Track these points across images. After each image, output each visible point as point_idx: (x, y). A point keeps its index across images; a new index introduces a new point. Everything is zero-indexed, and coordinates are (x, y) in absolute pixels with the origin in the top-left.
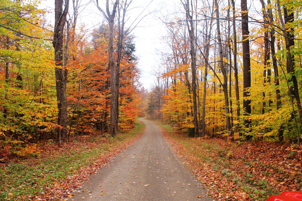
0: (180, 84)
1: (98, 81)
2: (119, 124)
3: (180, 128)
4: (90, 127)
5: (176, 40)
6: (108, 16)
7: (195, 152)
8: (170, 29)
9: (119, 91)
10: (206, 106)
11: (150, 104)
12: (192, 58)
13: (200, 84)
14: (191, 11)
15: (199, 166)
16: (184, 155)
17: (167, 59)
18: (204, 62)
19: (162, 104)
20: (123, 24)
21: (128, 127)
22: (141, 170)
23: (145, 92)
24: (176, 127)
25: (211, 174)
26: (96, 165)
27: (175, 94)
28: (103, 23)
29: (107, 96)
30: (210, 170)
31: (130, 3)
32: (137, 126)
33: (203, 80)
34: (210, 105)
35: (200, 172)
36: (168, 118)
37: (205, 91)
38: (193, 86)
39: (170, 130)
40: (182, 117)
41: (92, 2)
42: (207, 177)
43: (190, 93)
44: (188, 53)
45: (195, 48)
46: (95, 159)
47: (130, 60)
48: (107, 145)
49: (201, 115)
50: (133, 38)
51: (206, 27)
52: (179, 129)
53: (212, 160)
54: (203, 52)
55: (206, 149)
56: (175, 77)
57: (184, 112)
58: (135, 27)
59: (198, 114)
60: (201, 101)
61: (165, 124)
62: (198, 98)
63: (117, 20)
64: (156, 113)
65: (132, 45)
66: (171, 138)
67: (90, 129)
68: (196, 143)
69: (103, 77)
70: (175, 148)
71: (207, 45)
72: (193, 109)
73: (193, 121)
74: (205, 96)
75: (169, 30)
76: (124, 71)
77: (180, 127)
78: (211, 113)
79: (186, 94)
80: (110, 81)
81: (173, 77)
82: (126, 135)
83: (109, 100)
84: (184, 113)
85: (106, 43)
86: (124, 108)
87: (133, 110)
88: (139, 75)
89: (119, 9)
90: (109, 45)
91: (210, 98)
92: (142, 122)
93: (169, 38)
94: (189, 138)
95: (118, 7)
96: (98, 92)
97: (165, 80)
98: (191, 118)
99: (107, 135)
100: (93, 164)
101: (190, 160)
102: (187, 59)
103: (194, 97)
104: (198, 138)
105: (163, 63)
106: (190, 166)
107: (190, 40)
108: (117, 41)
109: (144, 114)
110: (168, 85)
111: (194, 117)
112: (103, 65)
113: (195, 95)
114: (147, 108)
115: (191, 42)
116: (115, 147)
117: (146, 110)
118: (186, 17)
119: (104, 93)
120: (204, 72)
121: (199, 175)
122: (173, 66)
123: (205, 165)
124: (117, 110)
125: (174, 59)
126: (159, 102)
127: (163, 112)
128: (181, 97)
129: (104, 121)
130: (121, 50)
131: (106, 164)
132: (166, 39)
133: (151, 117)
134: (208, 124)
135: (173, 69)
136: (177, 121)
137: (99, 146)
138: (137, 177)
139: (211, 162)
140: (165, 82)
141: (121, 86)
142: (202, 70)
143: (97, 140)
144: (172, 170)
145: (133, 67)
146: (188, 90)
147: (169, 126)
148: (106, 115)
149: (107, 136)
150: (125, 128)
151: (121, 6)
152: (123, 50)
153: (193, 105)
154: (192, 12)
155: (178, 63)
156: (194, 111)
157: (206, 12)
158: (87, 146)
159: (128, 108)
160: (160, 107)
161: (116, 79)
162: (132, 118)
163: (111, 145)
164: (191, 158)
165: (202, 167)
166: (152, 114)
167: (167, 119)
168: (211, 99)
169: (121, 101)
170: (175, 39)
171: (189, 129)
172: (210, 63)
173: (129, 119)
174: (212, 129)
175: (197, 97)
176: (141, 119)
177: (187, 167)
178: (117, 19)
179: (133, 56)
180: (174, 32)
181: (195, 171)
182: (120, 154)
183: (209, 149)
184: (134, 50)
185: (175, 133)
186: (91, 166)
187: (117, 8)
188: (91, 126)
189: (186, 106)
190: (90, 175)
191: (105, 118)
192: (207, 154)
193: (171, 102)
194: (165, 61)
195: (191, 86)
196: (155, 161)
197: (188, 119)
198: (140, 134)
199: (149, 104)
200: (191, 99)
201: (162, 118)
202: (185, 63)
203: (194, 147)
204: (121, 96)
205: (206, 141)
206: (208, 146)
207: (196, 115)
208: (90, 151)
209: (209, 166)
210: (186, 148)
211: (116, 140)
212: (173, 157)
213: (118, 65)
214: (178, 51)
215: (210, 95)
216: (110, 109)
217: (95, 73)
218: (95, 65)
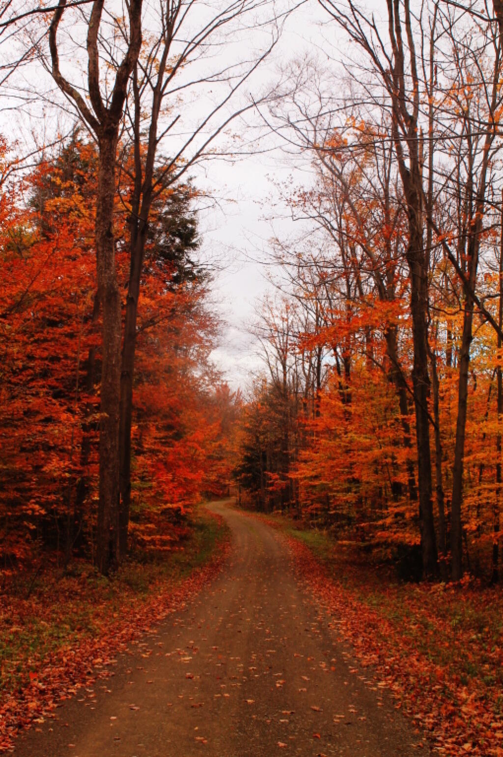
0: (367, 374)
1: (54, 359)
2: (131, 525)
3: (367, 543)
4: (20, 536)
5: (351, 206)
6: (93, 113)
7: (424, 641)
8: (330, 165)
9: (133, 400)
10: (465, 459)
11: (252, 449)
12: (413, 276)
13: (442, 377)
14: (412, 100)
15: (442, 700)
16: (383, 652)
17: (317, 280)
18: (460, 290)
19: (297, 452)
20: (153, 142)
21: (164, 537)
22: (216, 713)
23: (232, 403)
24: (349, 539)
25: (489, 733)
26: (42, 692)
27: (346, 412)
28: (74, 136)
29: (90, 419)
30: (486, 715)
31: (178, 66)
32: (200, 534)
33: (455, 359)
34: (480, 455)
35: (447, 724)
36: (318, 505)
37: (463, 403)
38: (415, 382)
39: (326, 550)
40: (374, 502)
41: (35, 56)
42: (474, 745)
43: (404, 412)
44: (396, 259)
45: (425, 236)
46: (38, 663)
47: (176, 280)
48: (83, 609)
49: (449, 494)
50: (188, 197)
51: (466, 159)
52: (360, 548)
53: (492, 675)
54: (455, 253)
55: (467, 629)
56: (347, 348)
57: (383, 483)
58: (198, 155)
59: (434, 494)
60: (445, 441)
61: (307, 527)
62: (437, 429)
63: (128, 130)
64: (272, 485)
65: (184, 223)
66: (332, 585)
67: (18, 542)
68: (426, 603)
69: (75, 347)
70: (346, 624)
71: (473, 228)
72: (416, 472)
73: (414, 519)
74: (461, 424)
75: (325, 169)
76: (152, 322)
77: (363, 540)
78: (486, 486)
79: (388, 414)
80: (99, 362)
81: (338, 350)
82: (156, 569)
83: (93, 433)
84: (381, 488)
85: (87, 214)
86: (153, 466)
87: (185, 473)
88: (210, 337)
89: (138, 85)
90: (98, 223)
91: (482, 432)
92: (220, 517)
93: (324, 199)
94: (400, 584)
95: (135, 80)
96: (54, 401)
97: (310, 358)
98: (408, 508)
99: (85, 569)
100: (27, 685)
101: (407, 675)
102: (393, 279)
103: (421, 425)
104: (435, 587)
105: (302, 294)
106: (405, 698)
107: (406, 207)
108: (130, 207)
109: (225, 486)
110: (318, 377)
111: (418, 504)
112: (71, 300)
113: (424, 418)
114: (241, 463)
115: (412, 217)
116: (116, 615)
117: (236, 473)
118: (390, 120)
119: (76, 407)
120: (457, 328)
121: (444, 738)
122: (341, 305)
123: (464, 695)
124: (126, 472)
125: (343, 280)
126: (285, 443)
127: (301, 480)
128: (370, 425)
129: (72, 513)
130: (143, 241)
131: (78, 685)
132: (316, 204)
133: (254, 497)
134: (474, 532)
135: (338, 317)
136: (354, 515)
137: (53, 612)
138: (201, 741)
139: (488, 684)
140: (307, 365)
141: (140, 381)
142: (450, 322)
143: (46, 589)
144: (336, 713)
145: (189, 307)
146: (398, 398)
147: (321, 535)
148: (84, 490)
149: (85, 574)
150: (152, 540)
151: (143, 75)
152: (149, 241)
153: (415, 458)
154: (416, 105)
155: (358, 294)
156: (419, 480)
157: (468, 99)
158: (5, 612)
159: (165, 464)
160: (288, 463)
161: (122, 353)
162: (180, 504)
163: (100, 608)
164: (412, 665)
165: (453, 705)
166: (256, 490)
167: (317, 509)
168: (484, 434)
169: (141, 438)
170: (349, 202)
171: (402, 547)
172: (483, 299)
173: (169, 505)
174: (492, 549)
175: (432, 428)
176: (216, 507)
177: (395, 701)
178: (129, 125)
179: (189, 265)
180: (347, 178)
181: (426, 720)
182: (136, 645)
183: (480, 629)
184: (194, 241)
185: (347, 562)
186: (21, 692)
187: (130, 84)
188: (21, 533)
189: (389, 460)
190: (18, 733)
191: (79, 502)
192: (470, 649)
193: (332, 443)
194: (311, 288)
195: (410, 383)
196: (271, 674)
197: (396, 510)
198: (212, 566)
199: (248, 448)
200: (407, 435)
201: (297, 501)
202: (385, 294)
203: (421, 623)
204: (139, 417)
205: (468, 599)
206: (475, 616)
207: (428, 495)
208: (16, 633)
209: (481, 699)
210: (391, 625)
211: (119, 587)
212: (340, 660)
213: (132, 301)
214: (359, 250)
215: (481, 417)
216: (96, 467)
217: (43, 327)
218: (41, 297)
